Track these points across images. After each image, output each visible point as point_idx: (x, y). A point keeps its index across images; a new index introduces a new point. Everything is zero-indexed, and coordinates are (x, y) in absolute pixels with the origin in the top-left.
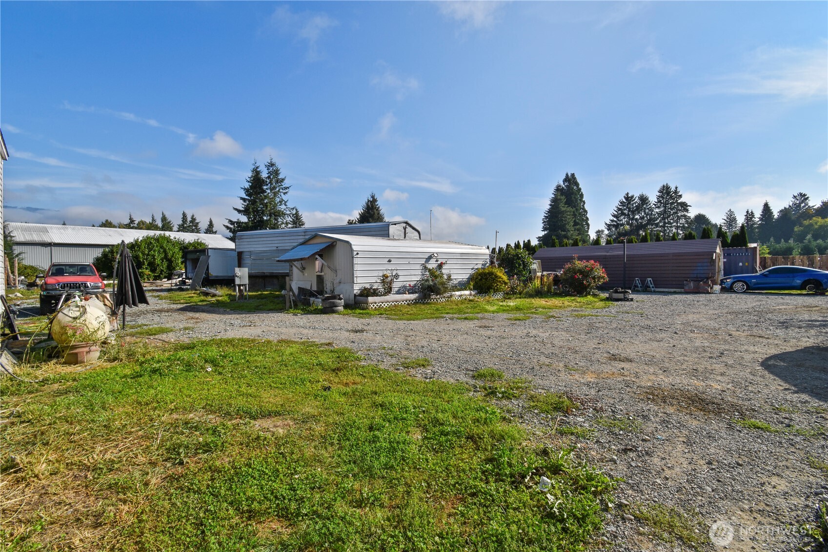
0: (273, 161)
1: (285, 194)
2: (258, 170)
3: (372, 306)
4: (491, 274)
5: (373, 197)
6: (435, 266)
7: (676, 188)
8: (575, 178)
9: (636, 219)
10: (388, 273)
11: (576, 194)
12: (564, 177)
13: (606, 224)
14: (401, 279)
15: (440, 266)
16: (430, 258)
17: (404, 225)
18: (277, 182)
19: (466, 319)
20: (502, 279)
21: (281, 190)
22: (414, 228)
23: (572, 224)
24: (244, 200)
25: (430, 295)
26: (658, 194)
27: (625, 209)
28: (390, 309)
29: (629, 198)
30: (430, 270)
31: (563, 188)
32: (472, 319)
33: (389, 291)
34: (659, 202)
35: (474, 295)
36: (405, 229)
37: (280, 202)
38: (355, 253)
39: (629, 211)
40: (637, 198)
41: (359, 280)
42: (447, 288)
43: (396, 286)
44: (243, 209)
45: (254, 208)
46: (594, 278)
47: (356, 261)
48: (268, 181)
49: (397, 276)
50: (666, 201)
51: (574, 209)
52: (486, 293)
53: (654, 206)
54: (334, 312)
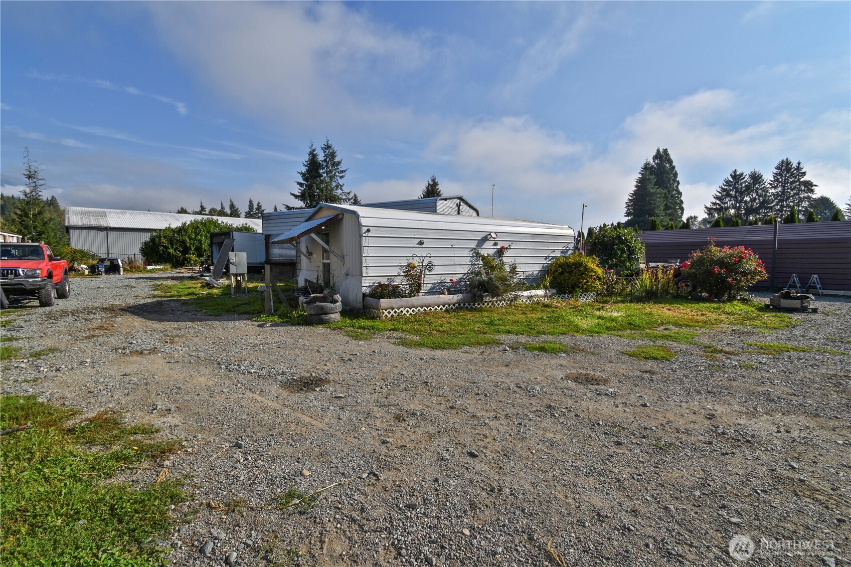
0: (330, 143)
1: (341, 177)
2: (315, 153)
3: (386, 313)
4: (578, 265)
5: (433, 180)
6: (492, 252)
7: (799, 163)
8: (668, 155)
9: (746, 202)
10: (416, 262)
11: (668, 174)
12: (654, 153)
13: (706, 207)
14: (437, 270)
15: (500, 252)
16: (485, 239)
17: (458, 201)
18: (333, 165)
19: (542, 349)
20: (595, 272)
21: (337, 174)
22: (470, 206)
23: (663, 208)
24: (301, 184)
25: (482, 297)
26: (775, 171)
27: (731, 190)
28: (415, 319)
29: (736, 177)
30: (484, 258)
31: (652, 166)
32: (554, 352)
33: (416, 288)
34: (777, 180)
35: (550, 297)
36: (459, 206)
37: (336, 186)
38: (364, 229)
39: (736, 192)
40: (747, 176)
41: (371, 272)
42: (509, 285)
43: (428, 281)
44: (299, 194)
45: (310, 193)
46: (744, 273)
47: (365, 242)
48: (324, 164)
49: (430, 267)
50: (785, 179)
51: (666, 190)
52: (570, 292)
53: (769, 186)
54: (322, 322)
